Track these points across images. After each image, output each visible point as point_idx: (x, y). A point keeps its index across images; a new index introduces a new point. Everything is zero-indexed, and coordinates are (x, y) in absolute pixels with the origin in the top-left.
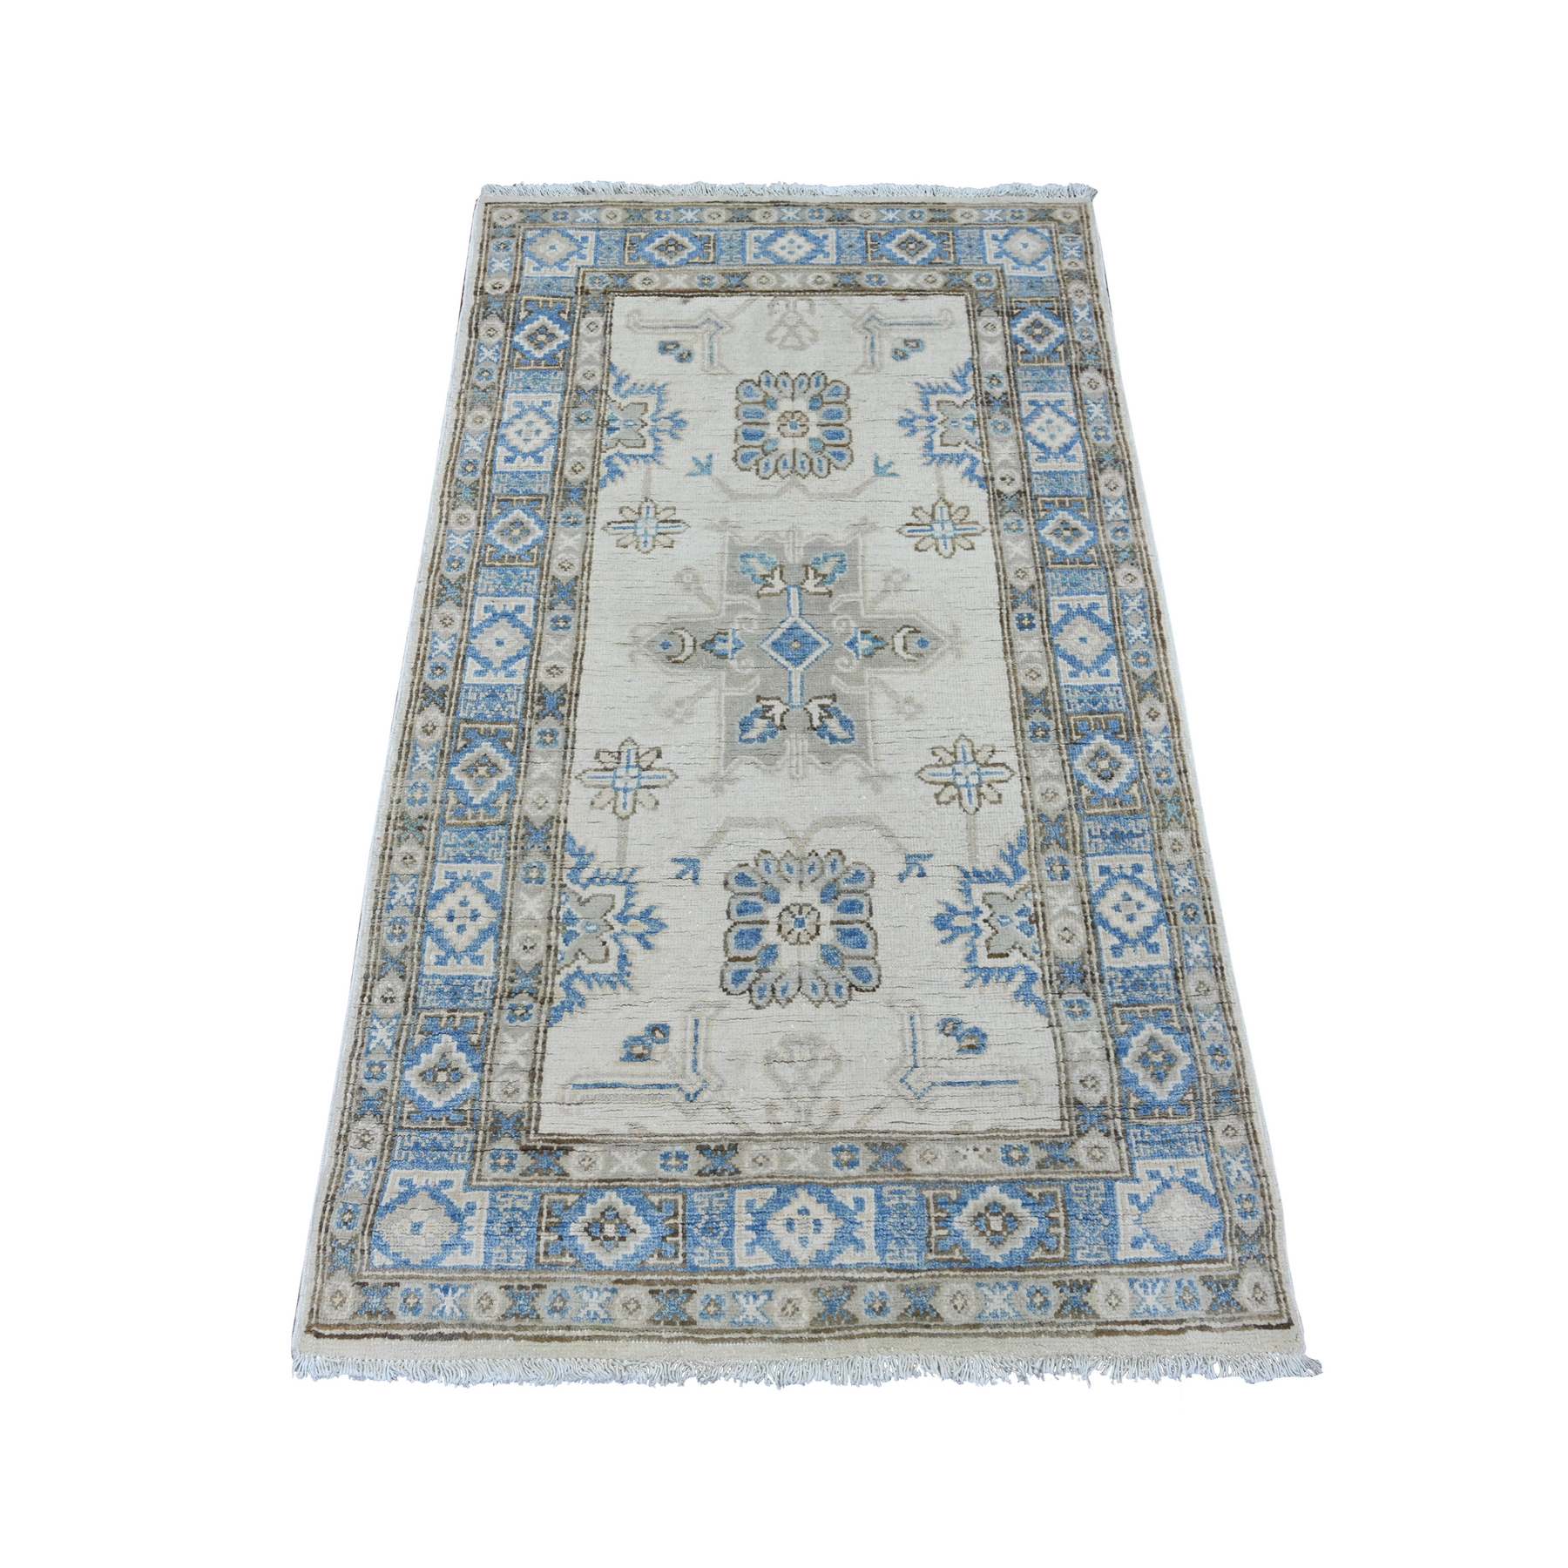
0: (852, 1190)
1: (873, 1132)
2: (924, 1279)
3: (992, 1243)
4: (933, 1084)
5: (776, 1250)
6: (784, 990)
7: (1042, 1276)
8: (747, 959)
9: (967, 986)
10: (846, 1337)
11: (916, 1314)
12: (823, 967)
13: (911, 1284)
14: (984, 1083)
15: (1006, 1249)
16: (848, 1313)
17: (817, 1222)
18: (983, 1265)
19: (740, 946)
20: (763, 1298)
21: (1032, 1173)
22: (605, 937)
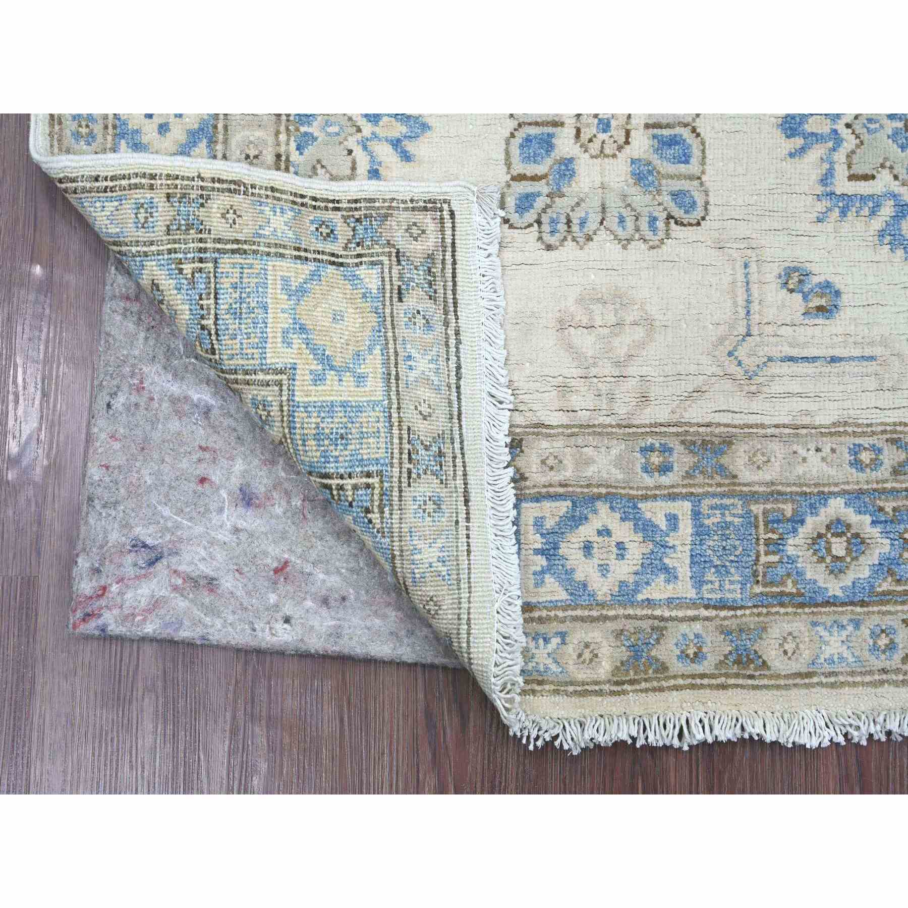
0: (663, 504)
1: (690, 424)
2: (748, 617)
3: (832, 572)
4: (770, 359)
5: (570, 580)
6: (583, 223)
7: (889, 613)
8: (535, 178)
9: (819, 220)
10: (654, 690)
11: (738, 662)
12: (633, 190)
13: (732, 624)
14: (834, 360)
15: (847, 580)
16: (657, 660)
17: (620, 546)
18: (820, 599)
19: (527, 159)
20: (556, 641)
21: (886, 481)
22: (351, 143)
